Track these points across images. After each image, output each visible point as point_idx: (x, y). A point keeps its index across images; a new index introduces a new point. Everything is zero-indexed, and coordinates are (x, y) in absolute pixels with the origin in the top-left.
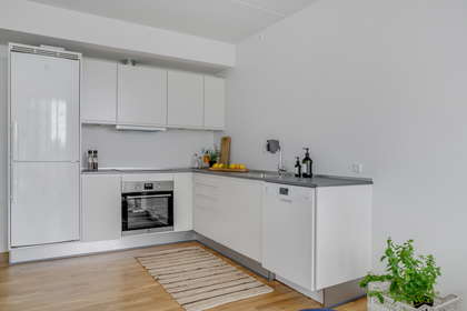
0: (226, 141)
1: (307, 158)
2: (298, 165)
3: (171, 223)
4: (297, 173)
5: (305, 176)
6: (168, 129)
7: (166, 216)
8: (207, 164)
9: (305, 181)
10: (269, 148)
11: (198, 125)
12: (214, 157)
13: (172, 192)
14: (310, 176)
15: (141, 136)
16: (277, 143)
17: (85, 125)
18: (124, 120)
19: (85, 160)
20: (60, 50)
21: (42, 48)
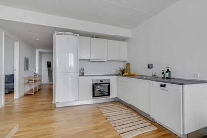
0: (128, 64)
1: (168, 71)
2: (163, 73)
3: (109, 94)
4: (163, 77)
5: (167, 78)
6: (108, 60)
7: (108, 91)
8: (121, 73)
9: (167, 80)
10: (149, 67)
11: (118, 59)
12: (124, 70)
13: (110, 83)
14: (169, 78)
15: (98, 63)
16: (152, 64)
17: (80, 60)
18: (93, 58)
19: (80, 72)
20: (72, 33)
21: (66, 32)
